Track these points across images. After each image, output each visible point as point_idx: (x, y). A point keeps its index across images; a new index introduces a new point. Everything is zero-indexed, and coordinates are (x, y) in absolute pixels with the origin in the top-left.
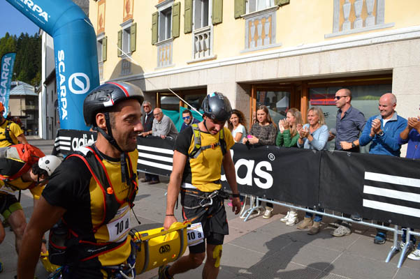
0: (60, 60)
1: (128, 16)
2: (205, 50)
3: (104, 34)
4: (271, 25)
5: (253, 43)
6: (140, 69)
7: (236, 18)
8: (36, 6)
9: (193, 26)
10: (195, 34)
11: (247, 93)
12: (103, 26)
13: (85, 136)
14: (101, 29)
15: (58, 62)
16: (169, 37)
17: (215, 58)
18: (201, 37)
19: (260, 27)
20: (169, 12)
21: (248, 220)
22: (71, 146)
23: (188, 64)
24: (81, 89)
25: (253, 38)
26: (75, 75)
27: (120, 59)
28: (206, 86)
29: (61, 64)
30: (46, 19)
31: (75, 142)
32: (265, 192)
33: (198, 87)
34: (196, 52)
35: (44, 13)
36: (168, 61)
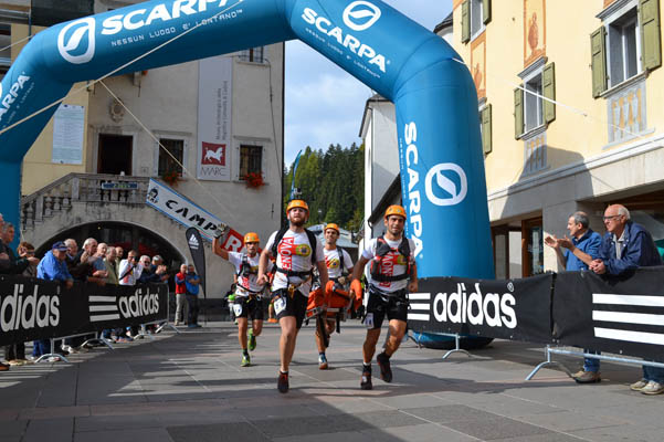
0: (408, 141)
1: (534, 54)
3: (485, 100)
8: (364, 47)
12: (482, 87)
13: (461, 287)
15: (405, 146)
16: (633, 72)
20: (629, 24)
22: (430, 312)
24: (450, 196)
26: (436, 169)
29: (411, 148)
30: (383, 69)
31: (440, 302)
35: (379, 56)
36: (637, 125)
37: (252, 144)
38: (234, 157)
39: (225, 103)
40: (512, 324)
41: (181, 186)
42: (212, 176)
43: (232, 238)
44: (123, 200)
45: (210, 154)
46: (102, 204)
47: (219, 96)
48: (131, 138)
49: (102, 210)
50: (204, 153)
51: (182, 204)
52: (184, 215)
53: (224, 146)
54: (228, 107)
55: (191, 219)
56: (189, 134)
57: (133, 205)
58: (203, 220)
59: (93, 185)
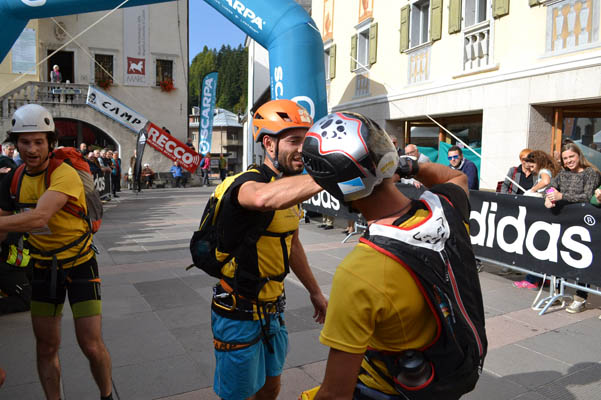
0: (277, 79)
1: (365, 14)
2: (480, 57)
3: (332, 41)
4: (591, 13)
5: (559, 43)
6: (381, 88)
7: (532, 6)
8: (248, 10)
9: (463, 22)
10: (466, 33)
11: (548, 121)
12: (330, 31)
14: (328, 34)
15: (275, 83)
16: (425, 39)
17: (496, 69)
18: (474, 38)
19: (572, 17)
20: (425, 4)
21: (544, 314)
23: (454, 78)
25: (558, 35)
26: (296, 99)
27: (354, 75)
28: (482, 111)
29: (279, 85)
30: (260, 27)
32: (579, 273)
33: (470, 112)
34: (466, 60)
35: (258, 18)
36: (424, 76)
37: (165, 58)
38: (151, 68)
39: (144, 28)
40: (337, 208)
41: (113, 89)
42: (136, 83)
43: (153, 130)
44: (69, 102)
45: (133, 66)
46: (54, 105)
47: (139, 21)
48: (72, 54)
49: (54, 109)
50: (129, 66)
51: (115, 104)
52: (117, 113)
53: (143, 60)
54: (146, 29)
55: (122, 116)
56: (117, 51)
57: (77, 106)
58: (130, 117)
59: (45, 90)
